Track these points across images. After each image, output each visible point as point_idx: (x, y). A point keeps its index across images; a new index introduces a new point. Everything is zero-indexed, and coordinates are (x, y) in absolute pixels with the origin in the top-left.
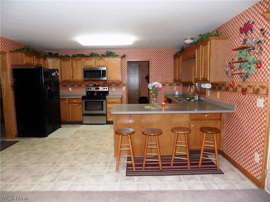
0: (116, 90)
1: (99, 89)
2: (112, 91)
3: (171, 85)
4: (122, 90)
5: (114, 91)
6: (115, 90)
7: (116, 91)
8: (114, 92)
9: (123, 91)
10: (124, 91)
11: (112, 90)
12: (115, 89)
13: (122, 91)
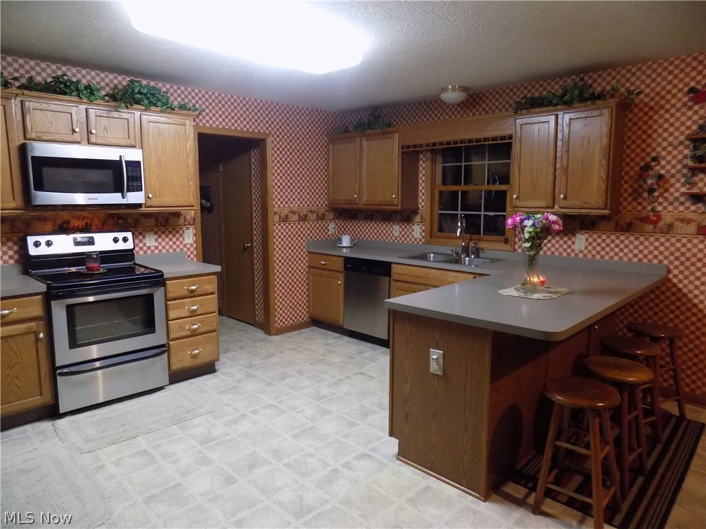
0: (160, 244)
1: (91, 242)
2: (145, 248)
3: (321, 218)
4: (181, 243)
5: (153, 248)
6: (156, 244)
7: (160, 248)
8: (152, 251)
9: (185, 246)
10: (188, 246)
11: (145, 244)
12: (156, 240)
13: (182, 246)
